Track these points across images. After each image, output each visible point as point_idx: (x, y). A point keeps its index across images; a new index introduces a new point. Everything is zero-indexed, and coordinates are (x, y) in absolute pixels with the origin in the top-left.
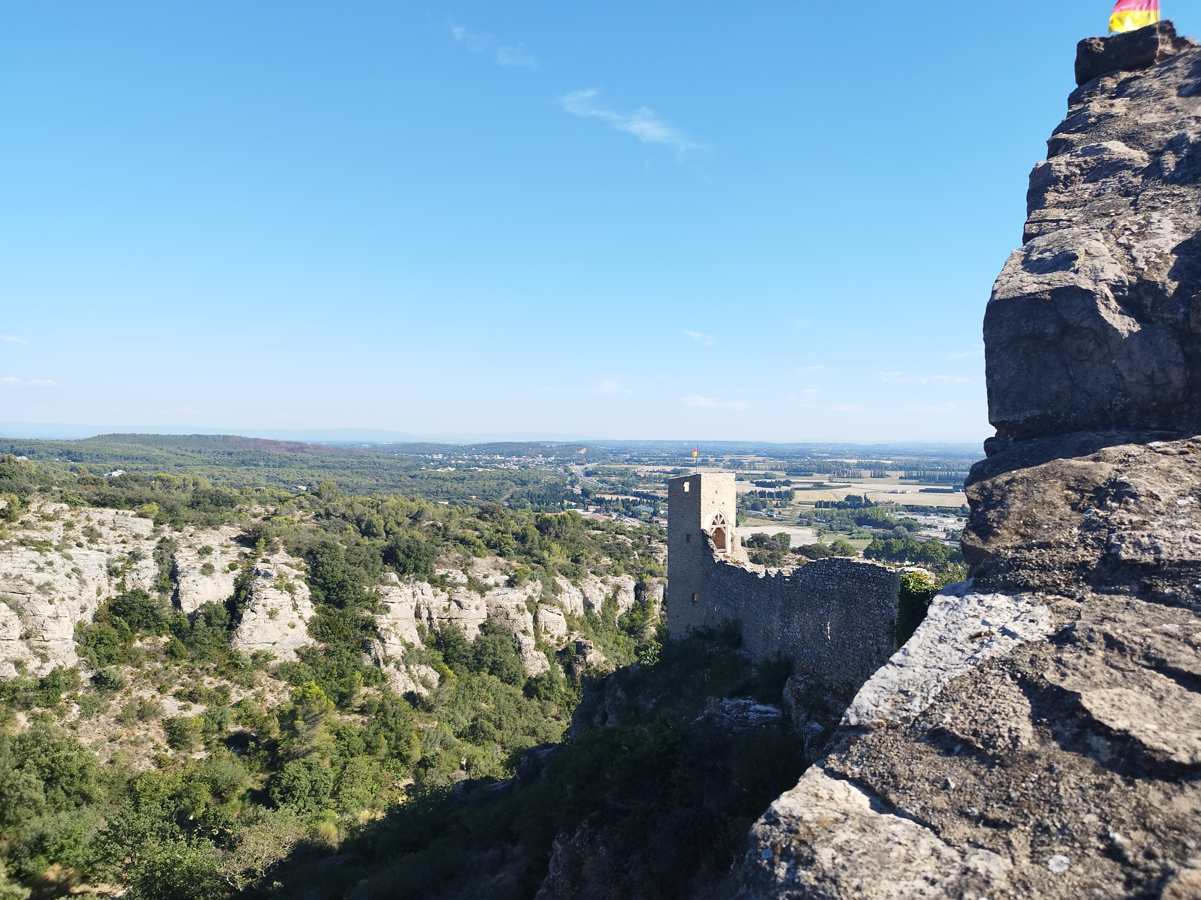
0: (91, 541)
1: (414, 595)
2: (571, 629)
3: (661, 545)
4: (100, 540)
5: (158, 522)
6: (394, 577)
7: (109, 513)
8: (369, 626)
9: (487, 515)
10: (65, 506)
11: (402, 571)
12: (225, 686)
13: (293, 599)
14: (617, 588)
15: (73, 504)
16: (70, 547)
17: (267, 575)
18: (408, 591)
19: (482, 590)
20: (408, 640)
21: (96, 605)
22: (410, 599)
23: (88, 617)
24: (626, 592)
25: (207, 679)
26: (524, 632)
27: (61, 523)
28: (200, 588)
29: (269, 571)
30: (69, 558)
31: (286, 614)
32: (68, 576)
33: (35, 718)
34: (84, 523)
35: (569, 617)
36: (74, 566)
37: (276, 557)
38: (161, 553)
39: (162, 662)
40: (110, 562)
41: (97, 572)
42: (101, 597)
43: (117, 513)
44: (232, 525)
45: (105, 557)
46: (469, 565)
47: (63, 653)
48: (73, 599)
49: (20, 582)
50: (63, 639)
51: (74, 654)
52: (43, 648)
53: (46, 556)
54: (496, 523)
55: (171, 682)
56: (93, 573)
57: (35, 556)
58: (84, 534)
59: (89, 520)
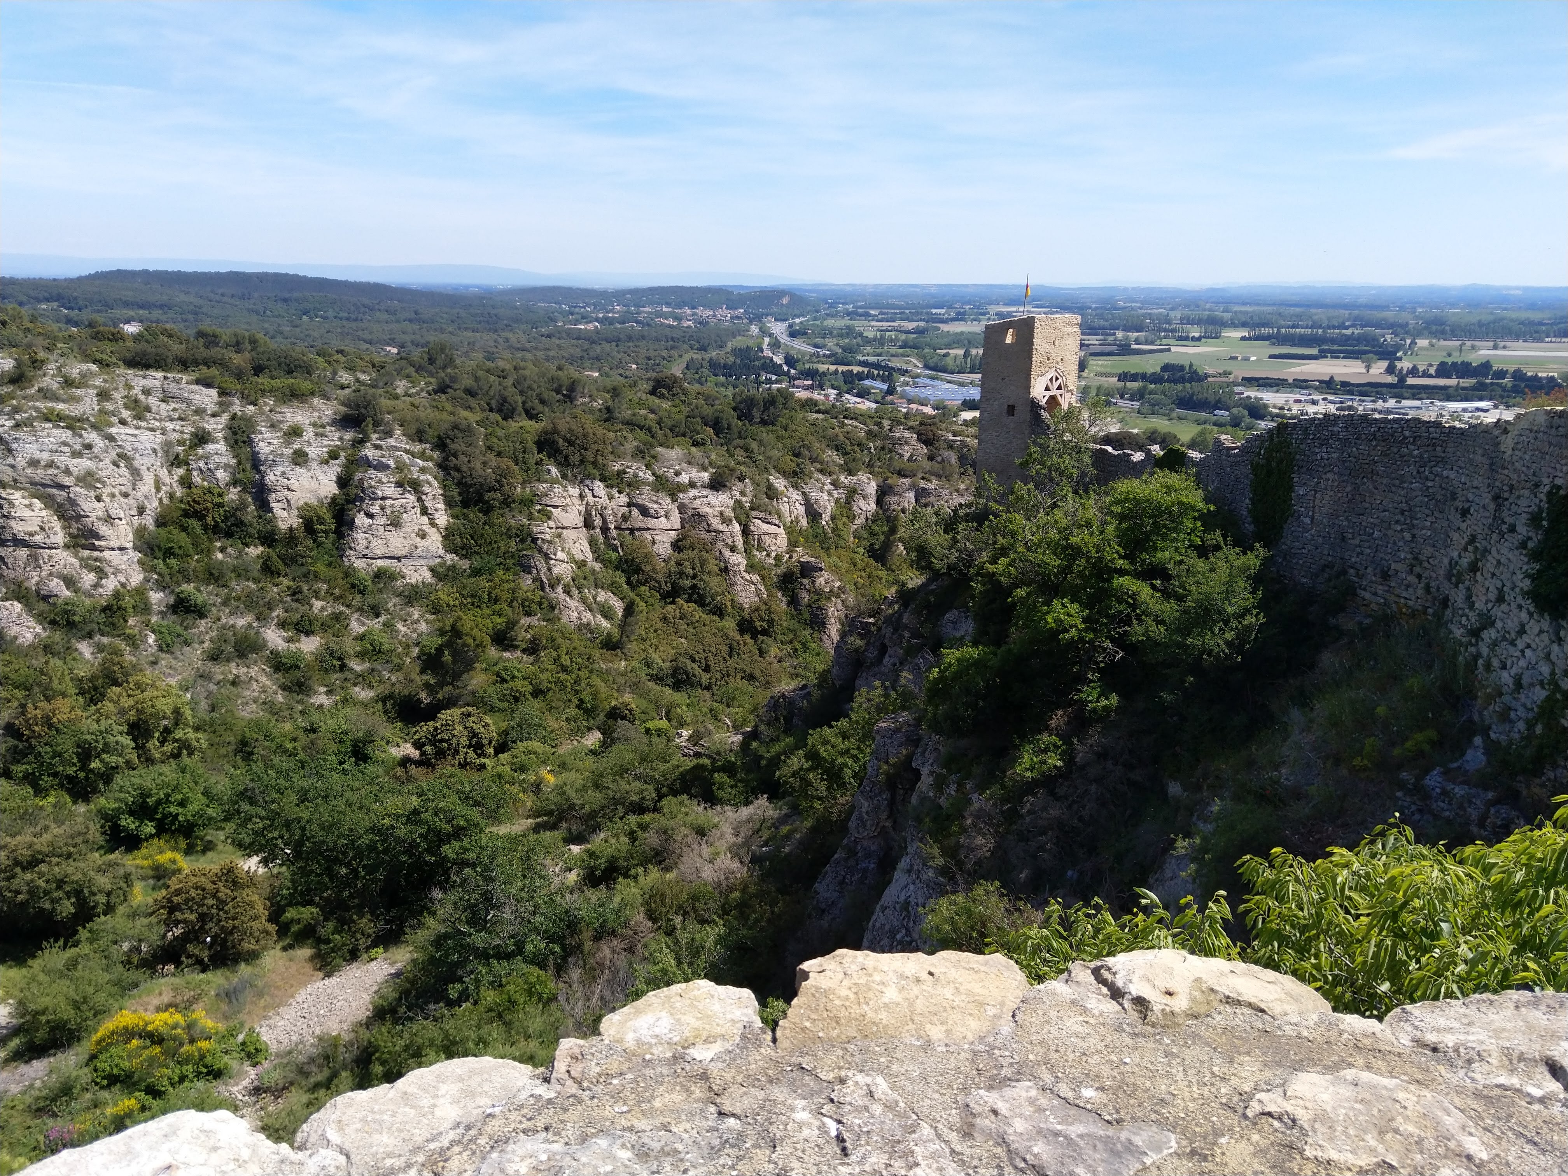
0: (139, 417)
1: (581, 497)
2: (793, 544)
3: (907, 434)
4: (148, 416)
5: (223, 393)
6: (554, 471)
7: (155, 378)
8: (528, 539)
9: (665, 391)
10: (94, 368)
11: (564, 463)
12: (341, 613)
13: (419, 500)
14: (852, 492)
15: (103, 364)
16: (111, 425)
17: (381, 467)
18: (574, 491)
19: (673, 490)
20: (579, 556)
21: (156, 503)
22: (577, 502)
23: (149, 521)
24: (865, 497)
25: (318, 604)
26: (733, 549)
27: (92, 391)
28: (293, 484)
29: (384, 460)
30: (111, 438)
31: (413, 520)
32: (115, 464)
33: (100, 648)
34: (124, 392)
35: (790, 530)
36: (119, 450)
37: (391, 442)
38: (235, 433)
39: (256, 580)
40: (167, 446)
41: (152, 459)
42: (162, 494)
43: (165, 378)
44: (325, 396)
45: (159, 438)
46: (654, 457)
47: (123, 567)
48: (126, 495)
49: (53, 471)
50: (121, 549)
51: (138, 568)
52: (96, 560)
53: (81, 436)
54: (677, 401)
55: (270, 607)
56: (146, 461)
57: (66, 436)
58: (126, 407)
59: (129, 387)
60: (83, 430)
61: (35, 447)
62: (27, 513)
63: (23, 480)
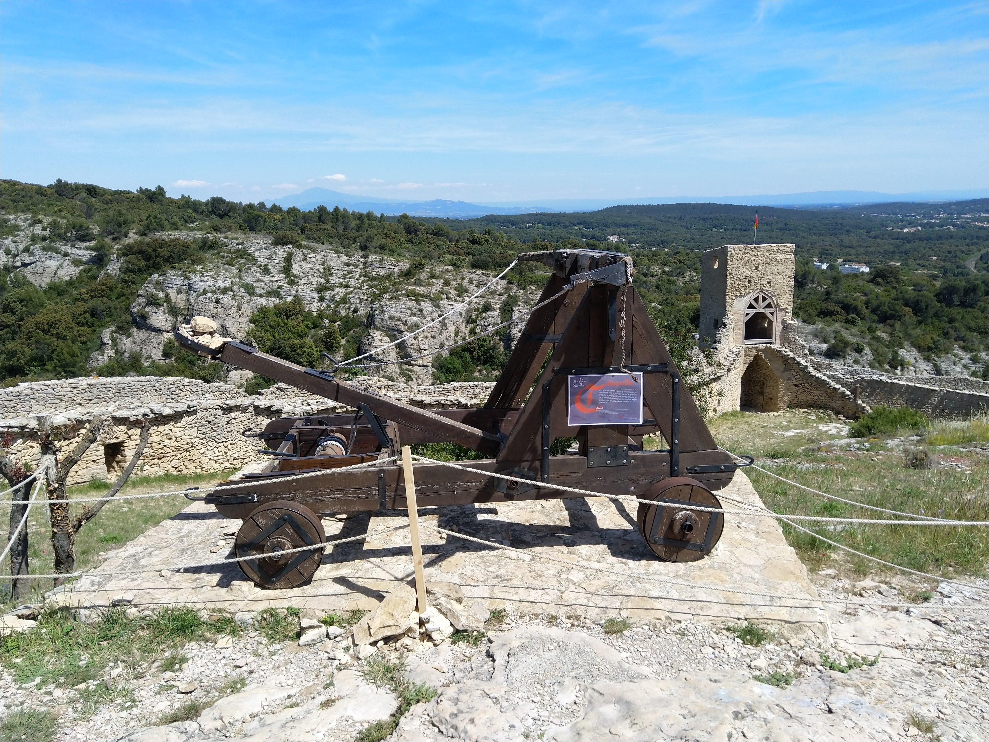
0: (459, 295)
4: (465, 294)
5: (510, 283)
7: (477, 274)
10: (451, 267)
15: (456, 266)
16: (442, 299)
21: (452, 342)
23: (445, 352)
27: (442, 281)
30: (438, 307)
34: (458, 281)
36: (440, 313)
38: (505, 306)
40: (469, 311)
41: (458, 318)
42: (458, 338)
43: (483, 274)
45: (466, 307)
47: (422, 376)
48: (434, 338)
49: (399, 323)
50: (424, 366)
51: (430, 376)
52: (410, 371)
53: (420, 305)
54: (889, 287)
56: (454, 319)
57: (411, 304)
58: (456, 290)
59: (463, 278)
60: (424, 301)
61: (393, 310)
62: (379, 344)
63: (385, 326)
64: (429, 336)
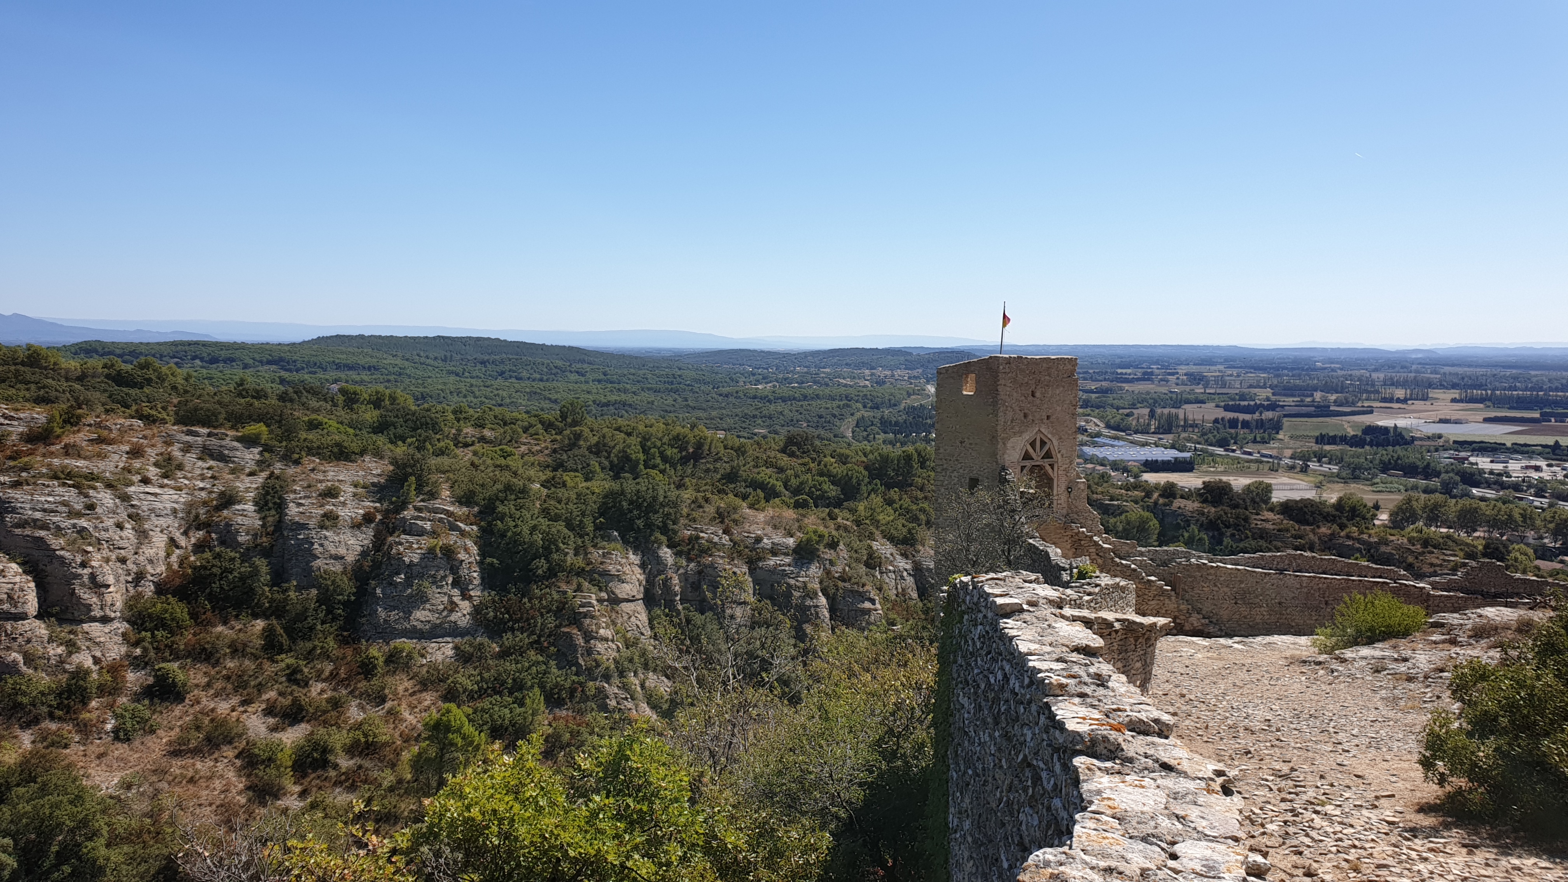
0: (165, 476)
1: (644, 564)
4: (179, 474)
5: (267, 449)
6: (615, 536)
7: (199, 435)
8: (570, 613)
9: (794, 448)
10: (137, 423)
11: (627, 528)
12: (341, 698)
13: (453, 567)
15: (150, 421)
16: (131, 484)
17: (415, 531)
18: (636, 558)
19: (752, 558)
20: (632, 633)
21: (161, 568)
22: (638, 570)
23: (148, 588)
25: (316, 687)
27: (125, 448)
29: (421, 523)
30: (125, 498)
31: (444, 590)
32: (120, 525)
33: (44, 736)
34: (160, 448)
35: (892, 604)
36: (131, 511)
37: (435, 503)
38: (267, 493)
39: (256, 657)
40: (190, 506)
41: (170, 520)
42: (174, 559)
43: (210, 434)
44: (378, 454)
45: (184, 498)
46: (735, 522)
47: (102, 639)
49: (42, 532)
50: (107, 620)
51: (120, 641)
52: (71, 632)
53: (87, 496)
54: (807, 459)
55: (260, 688)
56: (162, 522)
57: (70, 495)
58: (156, 465)
59: (169, 443)
60: (95, 488)
64: (114, 557)
